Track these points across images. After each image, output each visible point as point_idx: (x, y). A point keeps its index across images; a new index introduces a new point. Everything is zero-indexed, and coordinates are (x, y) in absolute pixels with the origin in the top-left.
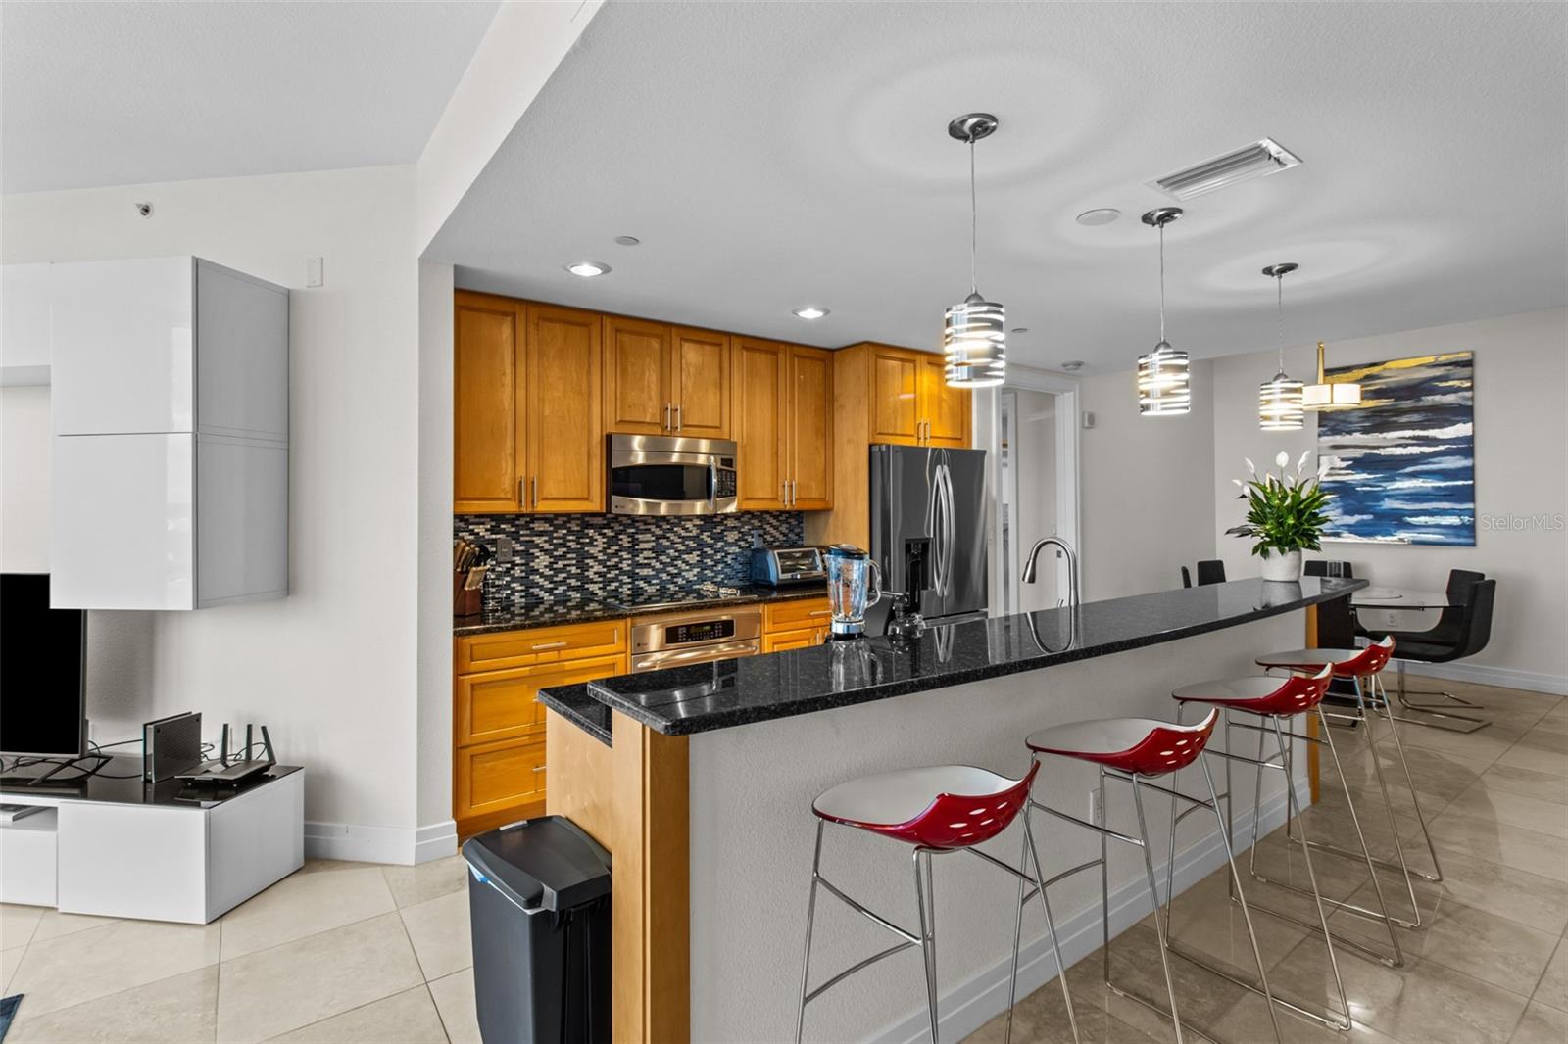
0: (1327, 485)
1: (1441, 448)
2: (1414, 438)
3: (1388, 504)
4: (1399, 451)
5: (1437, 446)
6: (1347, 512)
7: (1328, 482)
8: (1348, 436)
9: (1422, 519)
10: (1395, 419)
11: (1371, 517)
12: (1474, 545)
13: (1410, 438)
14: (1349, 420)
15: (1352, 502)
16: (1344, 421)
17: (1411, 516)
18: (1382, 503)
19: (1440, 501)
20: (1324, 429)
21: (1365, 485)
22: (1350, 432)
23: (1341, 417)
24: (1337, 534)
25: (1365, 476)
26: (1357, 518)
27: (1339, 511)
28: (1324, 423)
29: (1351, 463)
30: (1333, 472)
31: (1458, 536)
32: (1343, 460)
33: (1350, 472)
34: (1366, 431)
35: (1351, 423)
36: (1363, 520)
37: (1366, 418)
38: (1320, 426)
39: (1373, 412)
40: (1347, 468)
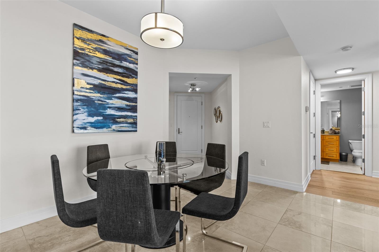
0: (79, 97)
1: (128, 87)
2: (119, 80)
3: (109, 112)
4: (114, 85)
5: (127, 86)
6: (90, 115)
7: (80, 95)
8: (91, 70)
9: (122, 120)
10: (112, 68)
11: (102, 118)
12: (136, 131)
13: (118, 79)
14: (91, 61)
15: (92, 109)
16: (88, 61)
17: (118, 118)
18: (106, 111)
19: (128, 111)
20: (78, 62)
21: (99, 100)
22: (92, 69)
23: (87, 58)
24: (85, 128)
25: (99, 95)
26: (95, 118)
27: (86, 114)
28: (78, 58)
29: (92, 86)
30: (83, 90)
31: (133, 127)
32: (88, 84)
33: (92, 91)
34: (100, 70)
35: (92, 63)
36: (98, 120)
37: (100, 63)
38: (74, 59)
39: (103, 61)
40: (90, 89)
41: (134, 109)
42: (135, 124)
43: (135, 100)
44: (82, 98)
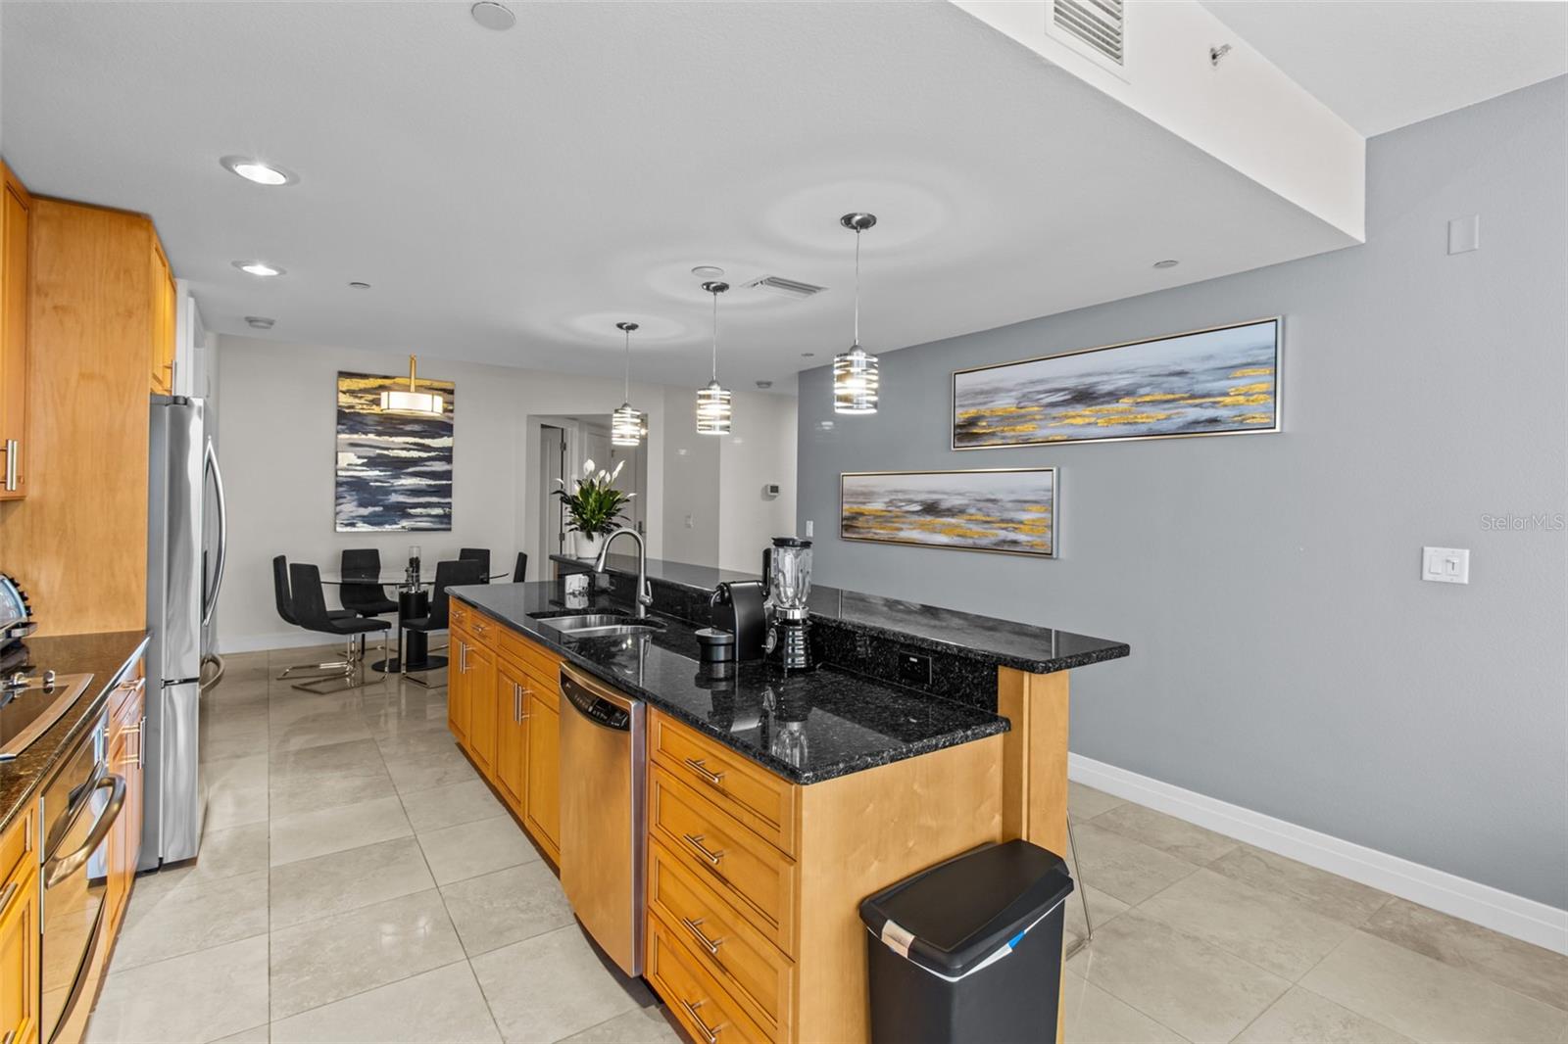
0: (345, 480)
1: (433, 454)
2: (415, 444)
3: (395, 498)
4: (404, 454)
5: (430, 452)
6: (362, 504)
7: (346, 477)
8: (363, 436)
9: (418, 511)
10: (401, 426)
11: (381, 509)
12: (450, 530)
13: (411, 444)
14: (365, 421)
15: (366, 495)
16: (361, 423)
17: (411, 508)
18: (390, 497)
19: (431, 496)
20: (343, 427)
21: (376, 481)
22: (366, 433)
23: (359, 419)
24: (353, 525)
25: (377, 473)
26: (370, 509)
27: (355, 503)
28: (343, 421)
29: (365, 460)
30: (350, 467)
31: (442, 523)
32: (359, 457)
33: (364, 468)
34: (379, 434)
35: (367, 425)
36: (375, 512)
37: (380, 423)
38: (339, 423)
39: (385, 418)
40: (363, 465)
41: (446, 491)
42: (447, 518)
43: (448, 475)
44: (349, 479)
